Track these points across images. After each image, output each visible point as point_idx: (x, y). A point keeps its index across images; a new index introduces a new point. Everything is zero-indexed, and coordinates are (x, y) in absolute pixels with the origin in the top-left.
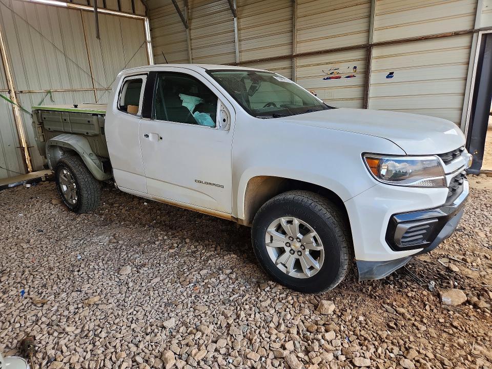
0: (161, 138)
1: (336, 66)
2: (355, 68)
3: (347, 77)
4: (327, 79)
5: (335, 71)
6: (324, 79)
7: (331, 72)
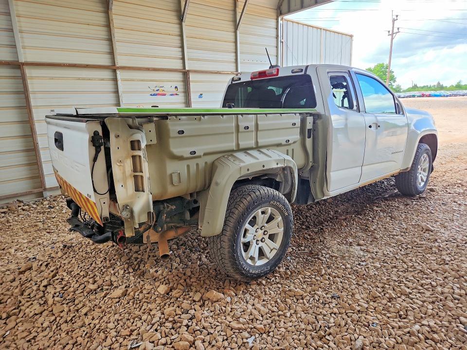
0: (379, 126)
1: (161, 84)
2: (176, 87)
3: (171, 95)
4: (154, 95)
5: (161, 89)
6: (151, 95)
7: (157, 89)
